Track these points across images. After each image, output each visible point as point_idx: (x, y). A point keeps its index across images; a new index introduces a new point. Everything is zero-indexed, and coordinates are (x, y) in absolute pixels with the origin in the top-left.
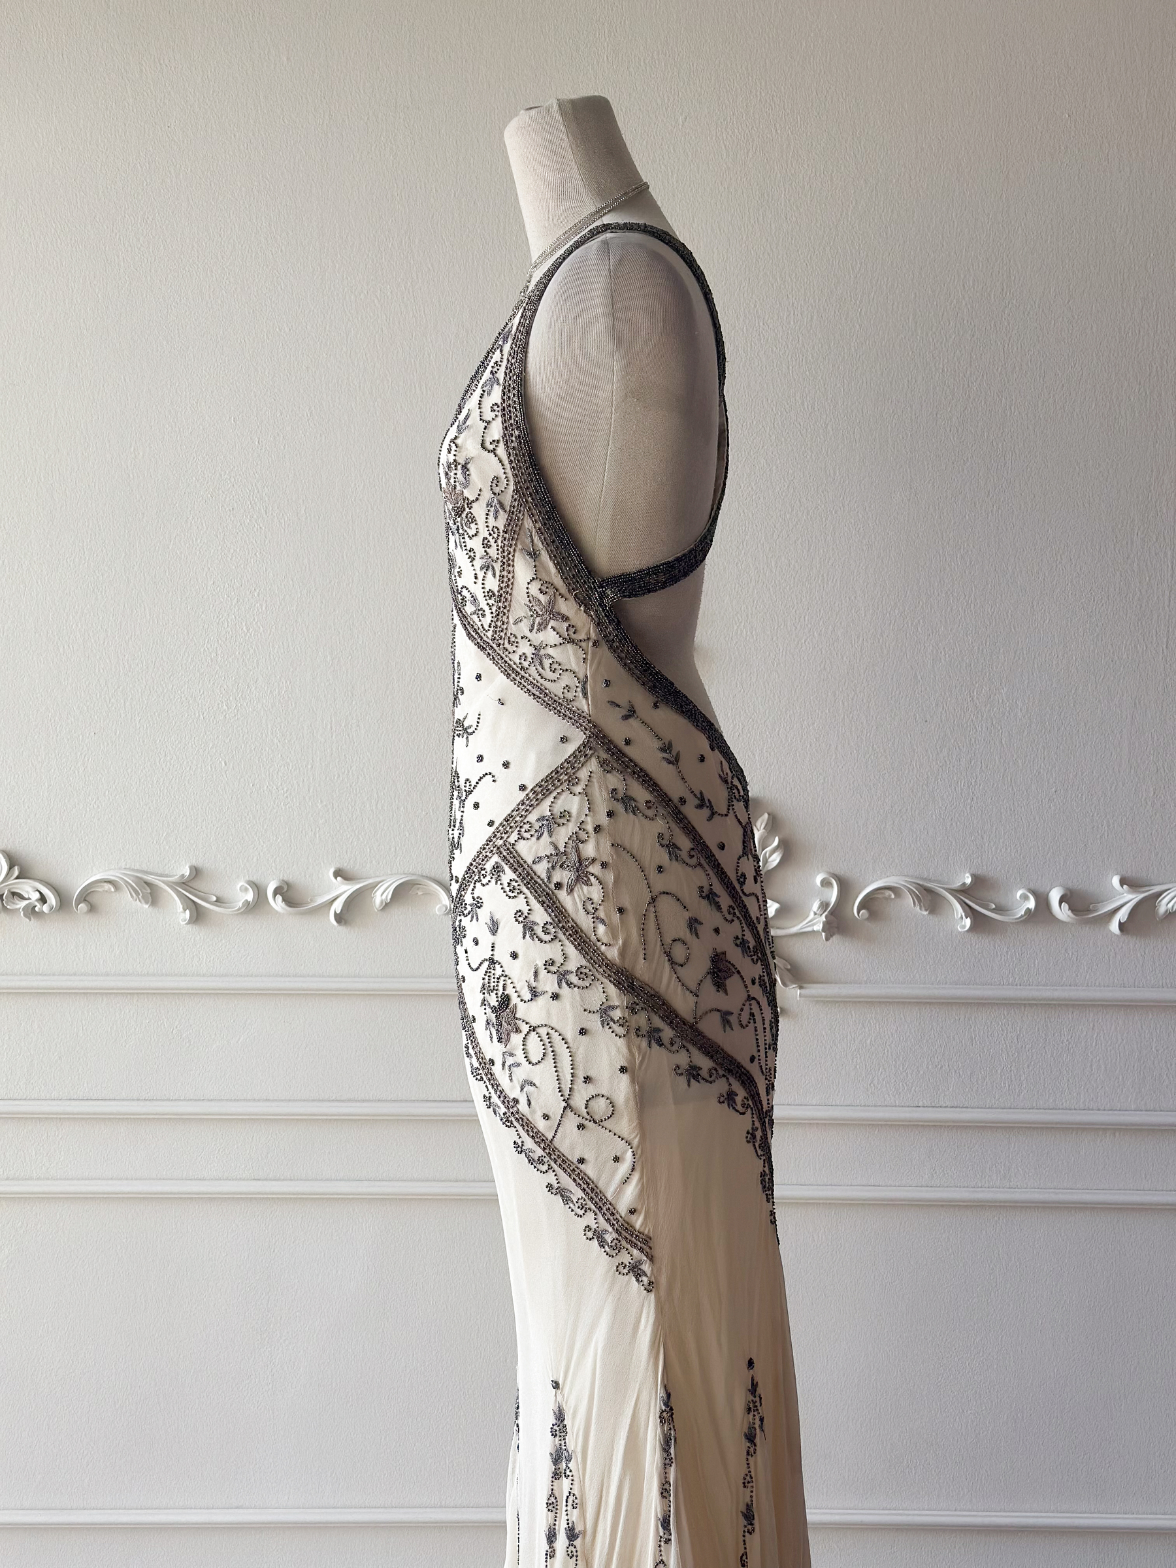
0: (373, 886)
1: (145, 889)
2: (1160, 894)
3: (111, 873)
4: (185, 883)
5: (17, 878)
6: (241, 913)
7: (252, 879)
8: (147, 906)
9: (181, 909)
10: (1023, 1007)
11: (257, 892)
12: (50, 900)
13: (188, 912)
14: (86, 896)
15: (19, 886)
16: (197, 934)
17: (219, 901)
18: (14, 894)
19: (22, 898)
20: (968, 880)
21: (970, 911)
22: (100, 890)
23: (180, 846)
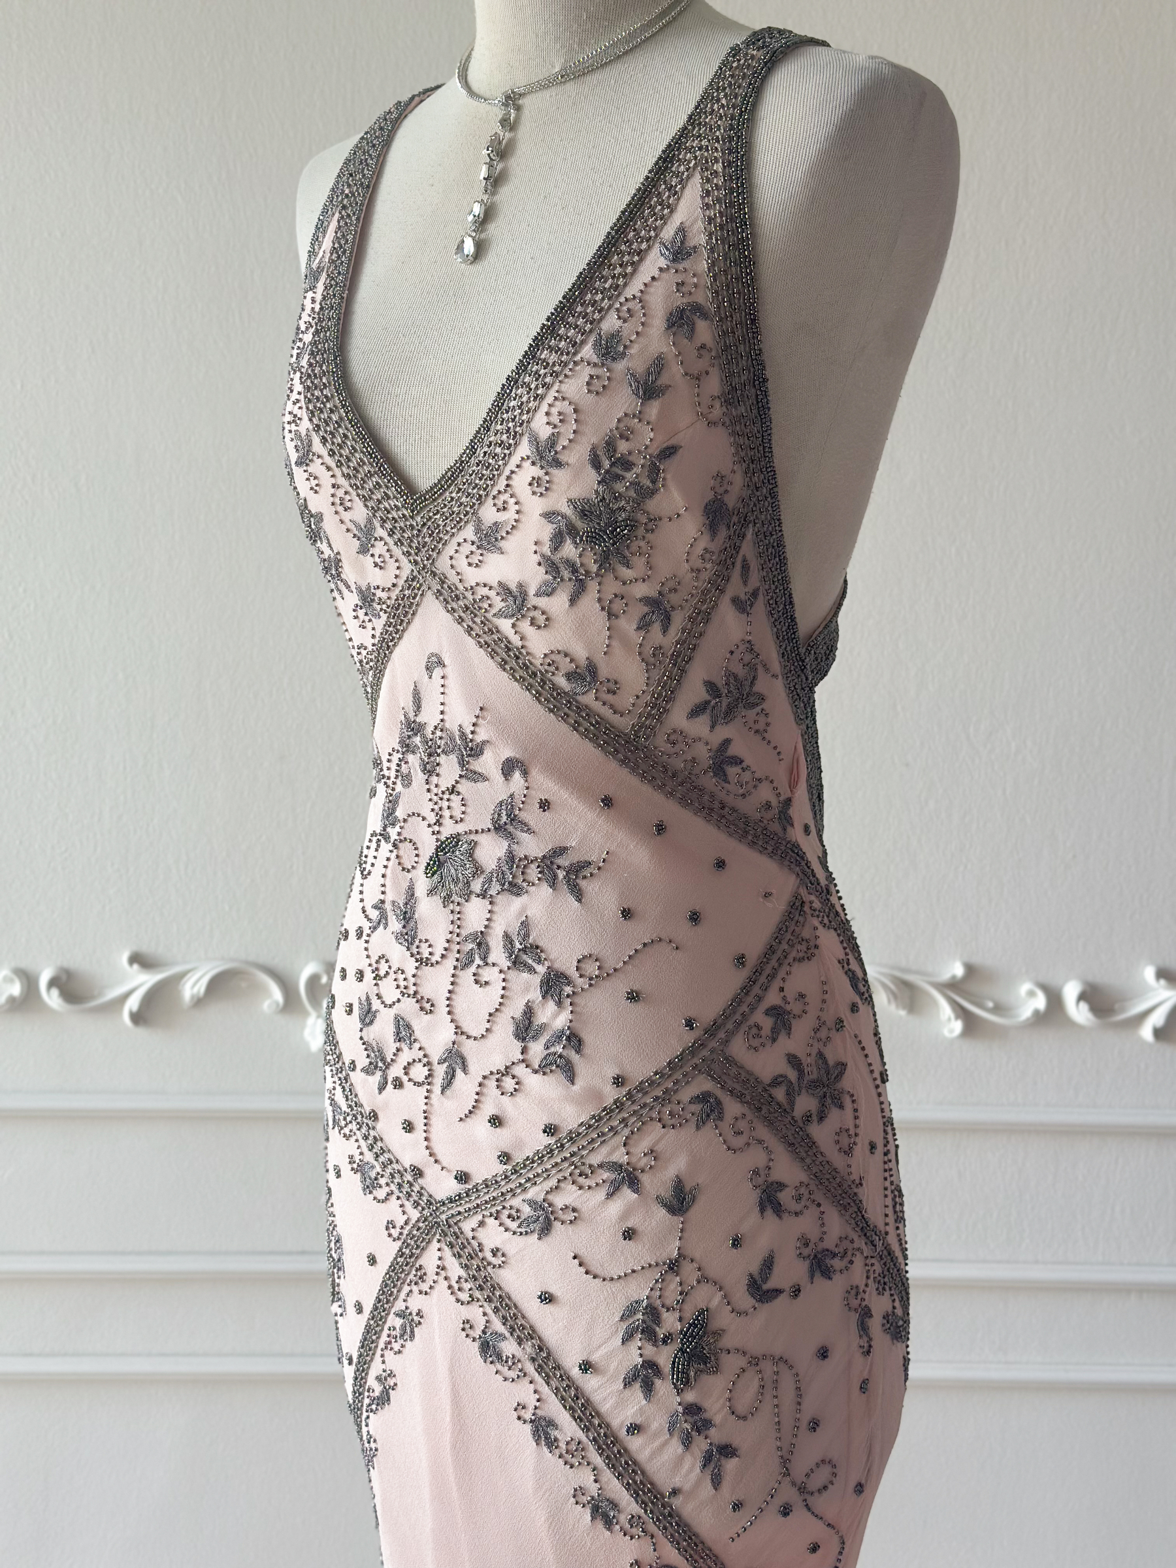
0: (181, 977)
6: (5, 1011)
11: (26, 983)
20: (958, 971)
21: (962, 1013)
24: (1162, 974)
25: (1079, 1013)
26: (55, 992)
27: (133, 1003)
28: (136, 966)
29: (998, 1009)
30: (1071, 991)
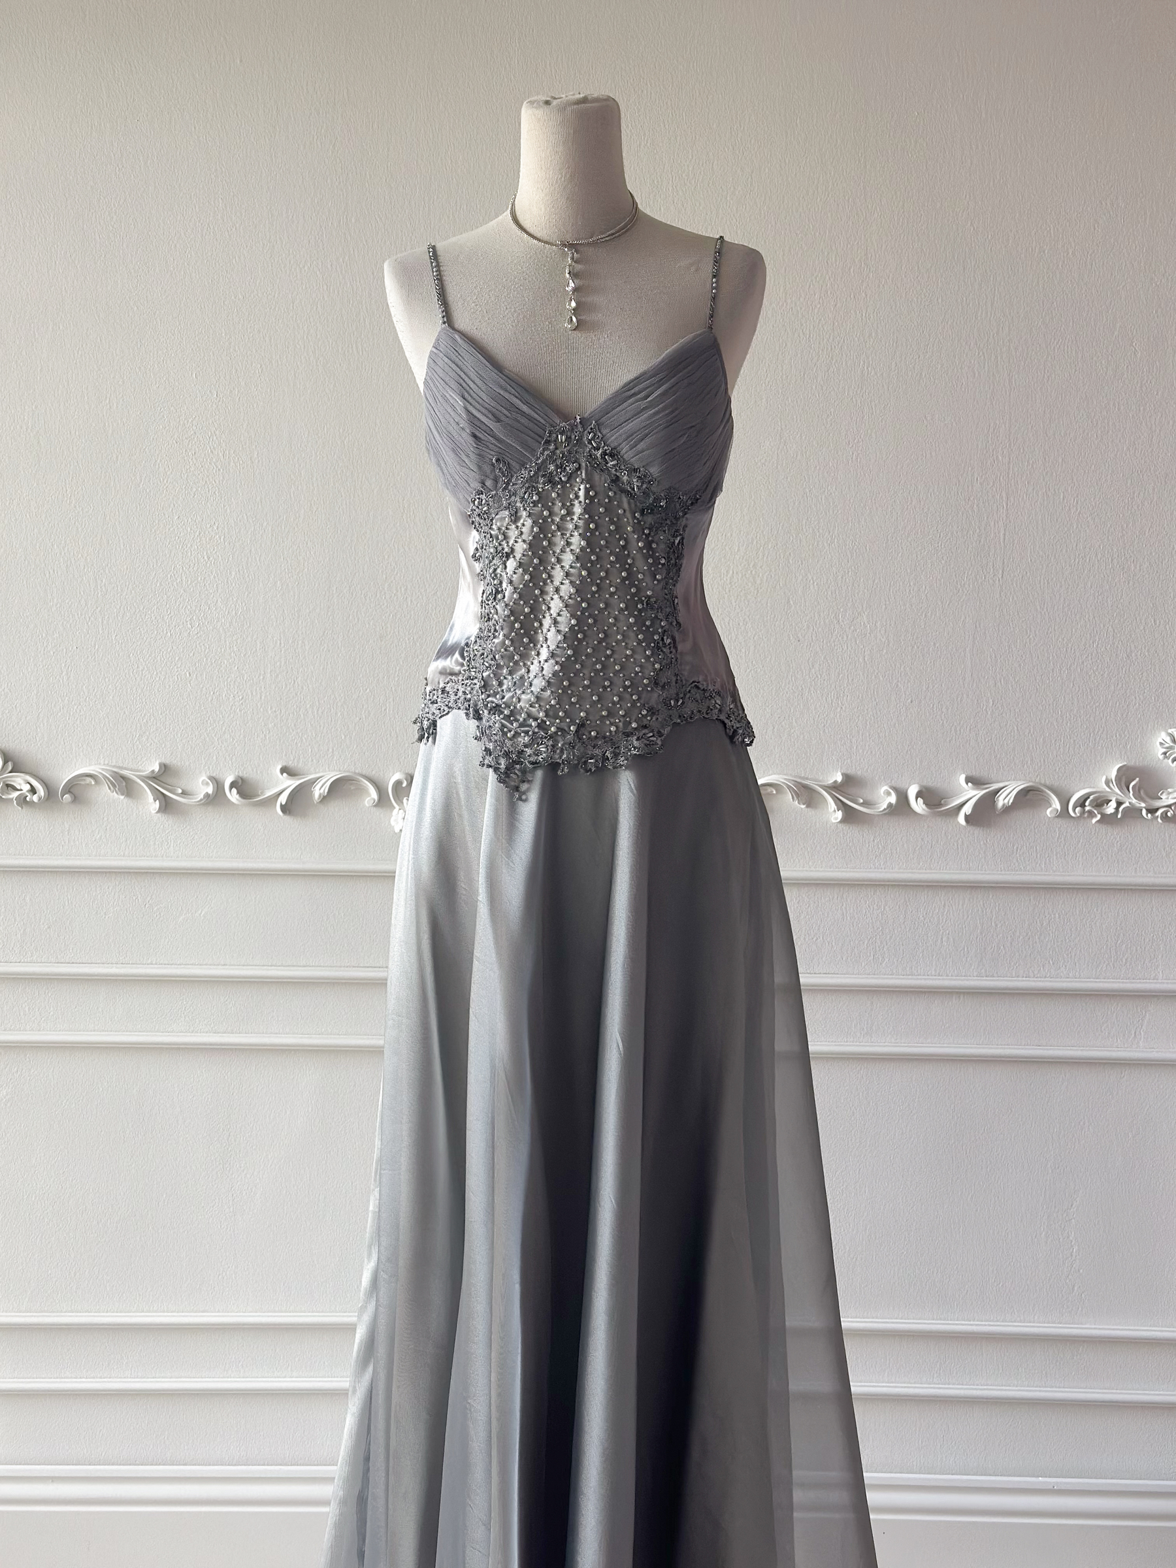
0: (313, 782)
1: (122, 783)
2: (998, 791)
3: (92, 768)
4: (154, 777)
5: (10, 772)
6: (203, 804)
7: (214, 775)
8: (122, 797)
9: (152, 799)
12: (39, 790)
13: (157, 801)
14: (72, 788)
15: (13, 779)
16: (166, 821)
17: (184, 793)
18: (8, 786)
19: (17, 789)
20: (839, 778)
21: (842, 806)
22: (82, 783)
23: (151, 745)
24: (968, 780)
25: (918, 806)
26: (234, 791)
27: (283, 799)
28: (285, 774)
29: (866, 803)
30: (913, 792)
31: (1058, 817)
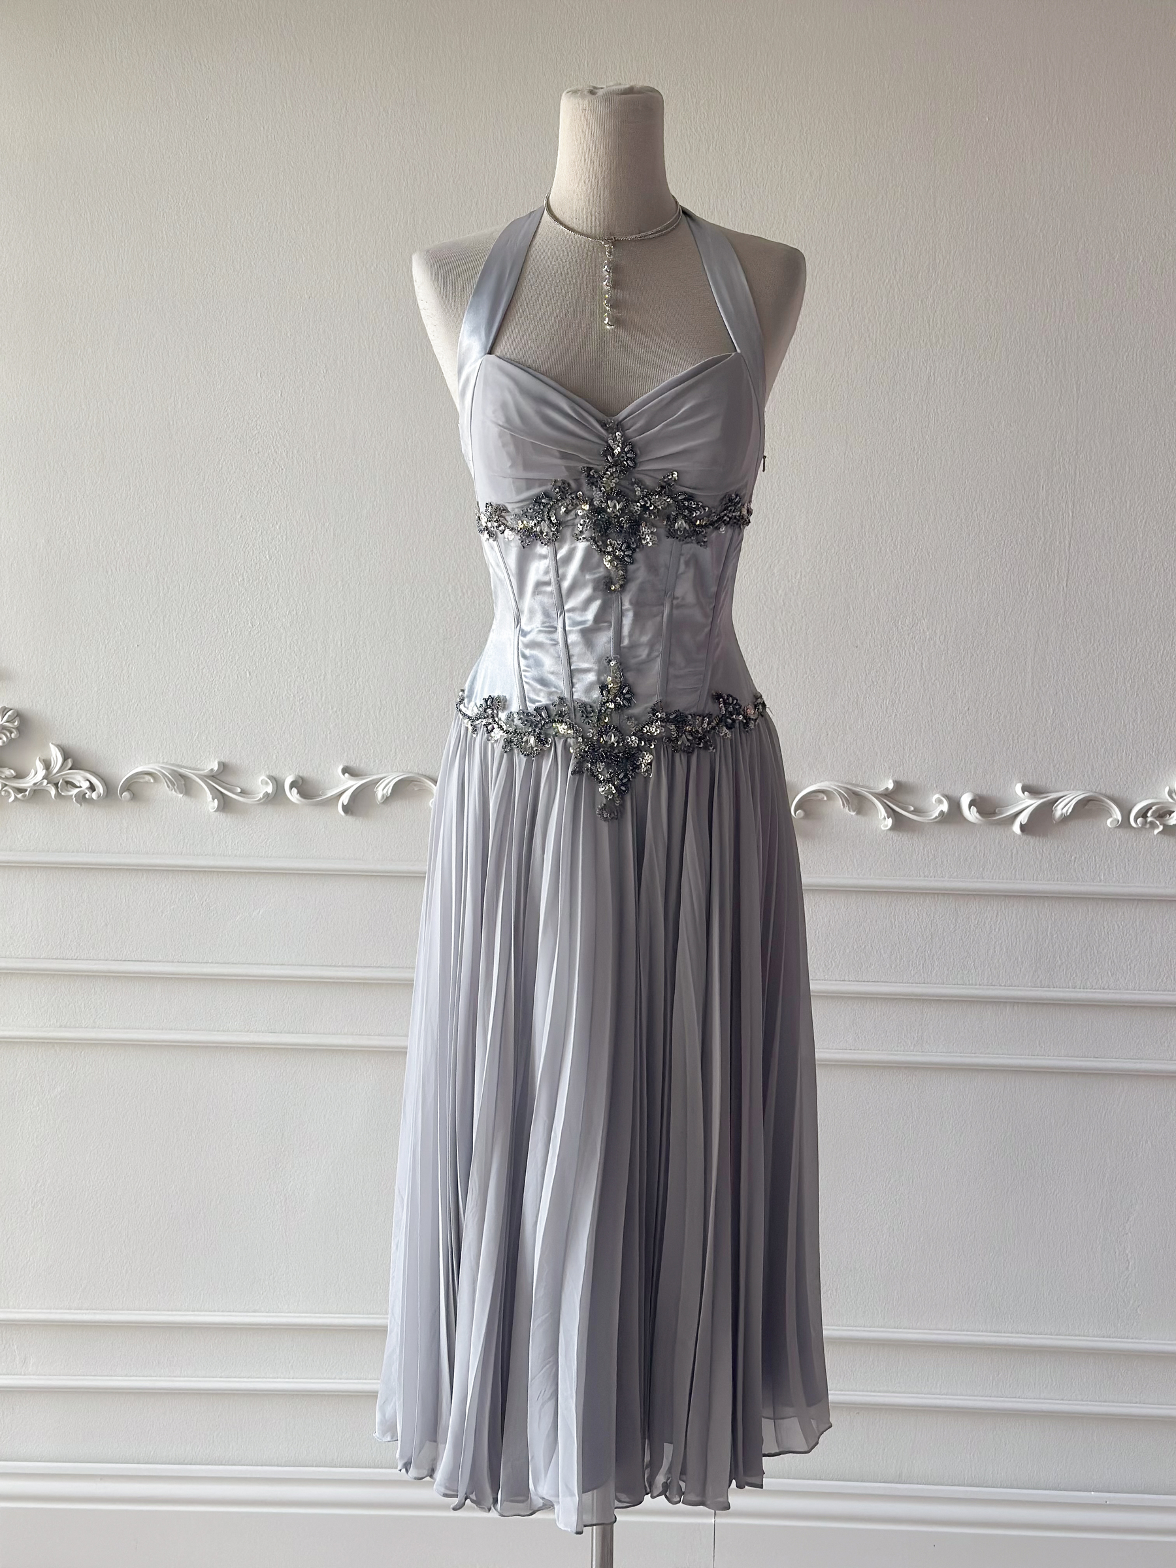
0: (375, 783)
1: (180, 781)
2: (1056, 801)
3: (151, 766)
4: (213, 776)
5: (70, 769)
6: (261, 804)
7: (273, 774)
8: (181, 795)
9: (211, 799)
10: (936, 896)
11: (275, 786)
12: (98, 787)
13: (216, 800)
14: (131, 786)
15: (73, 776)
16: (224, 819)
17: (243, 792)
18: (68, 783)
19: (77, 787)
20: (891, 786)
21: (892, 813)
22: (141, 780)
23: (210, 744)
24: (1024, 789)
25: (971, 815)
26: (295, 790)
27: (345, 799)
28: (347, 775)
29: (917, 811)
30: (965, 800)
31: (1120, 827)
